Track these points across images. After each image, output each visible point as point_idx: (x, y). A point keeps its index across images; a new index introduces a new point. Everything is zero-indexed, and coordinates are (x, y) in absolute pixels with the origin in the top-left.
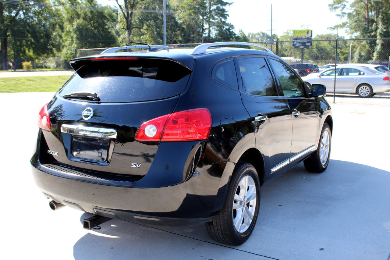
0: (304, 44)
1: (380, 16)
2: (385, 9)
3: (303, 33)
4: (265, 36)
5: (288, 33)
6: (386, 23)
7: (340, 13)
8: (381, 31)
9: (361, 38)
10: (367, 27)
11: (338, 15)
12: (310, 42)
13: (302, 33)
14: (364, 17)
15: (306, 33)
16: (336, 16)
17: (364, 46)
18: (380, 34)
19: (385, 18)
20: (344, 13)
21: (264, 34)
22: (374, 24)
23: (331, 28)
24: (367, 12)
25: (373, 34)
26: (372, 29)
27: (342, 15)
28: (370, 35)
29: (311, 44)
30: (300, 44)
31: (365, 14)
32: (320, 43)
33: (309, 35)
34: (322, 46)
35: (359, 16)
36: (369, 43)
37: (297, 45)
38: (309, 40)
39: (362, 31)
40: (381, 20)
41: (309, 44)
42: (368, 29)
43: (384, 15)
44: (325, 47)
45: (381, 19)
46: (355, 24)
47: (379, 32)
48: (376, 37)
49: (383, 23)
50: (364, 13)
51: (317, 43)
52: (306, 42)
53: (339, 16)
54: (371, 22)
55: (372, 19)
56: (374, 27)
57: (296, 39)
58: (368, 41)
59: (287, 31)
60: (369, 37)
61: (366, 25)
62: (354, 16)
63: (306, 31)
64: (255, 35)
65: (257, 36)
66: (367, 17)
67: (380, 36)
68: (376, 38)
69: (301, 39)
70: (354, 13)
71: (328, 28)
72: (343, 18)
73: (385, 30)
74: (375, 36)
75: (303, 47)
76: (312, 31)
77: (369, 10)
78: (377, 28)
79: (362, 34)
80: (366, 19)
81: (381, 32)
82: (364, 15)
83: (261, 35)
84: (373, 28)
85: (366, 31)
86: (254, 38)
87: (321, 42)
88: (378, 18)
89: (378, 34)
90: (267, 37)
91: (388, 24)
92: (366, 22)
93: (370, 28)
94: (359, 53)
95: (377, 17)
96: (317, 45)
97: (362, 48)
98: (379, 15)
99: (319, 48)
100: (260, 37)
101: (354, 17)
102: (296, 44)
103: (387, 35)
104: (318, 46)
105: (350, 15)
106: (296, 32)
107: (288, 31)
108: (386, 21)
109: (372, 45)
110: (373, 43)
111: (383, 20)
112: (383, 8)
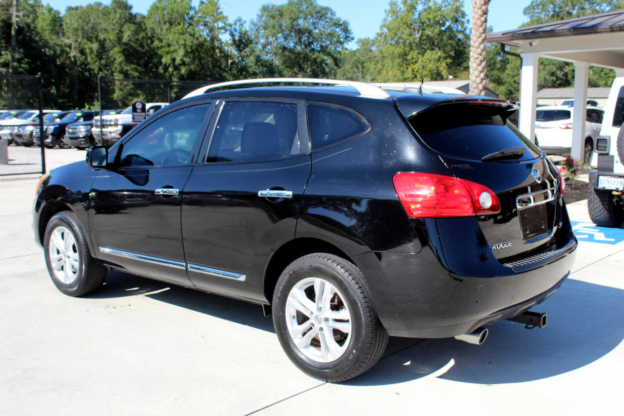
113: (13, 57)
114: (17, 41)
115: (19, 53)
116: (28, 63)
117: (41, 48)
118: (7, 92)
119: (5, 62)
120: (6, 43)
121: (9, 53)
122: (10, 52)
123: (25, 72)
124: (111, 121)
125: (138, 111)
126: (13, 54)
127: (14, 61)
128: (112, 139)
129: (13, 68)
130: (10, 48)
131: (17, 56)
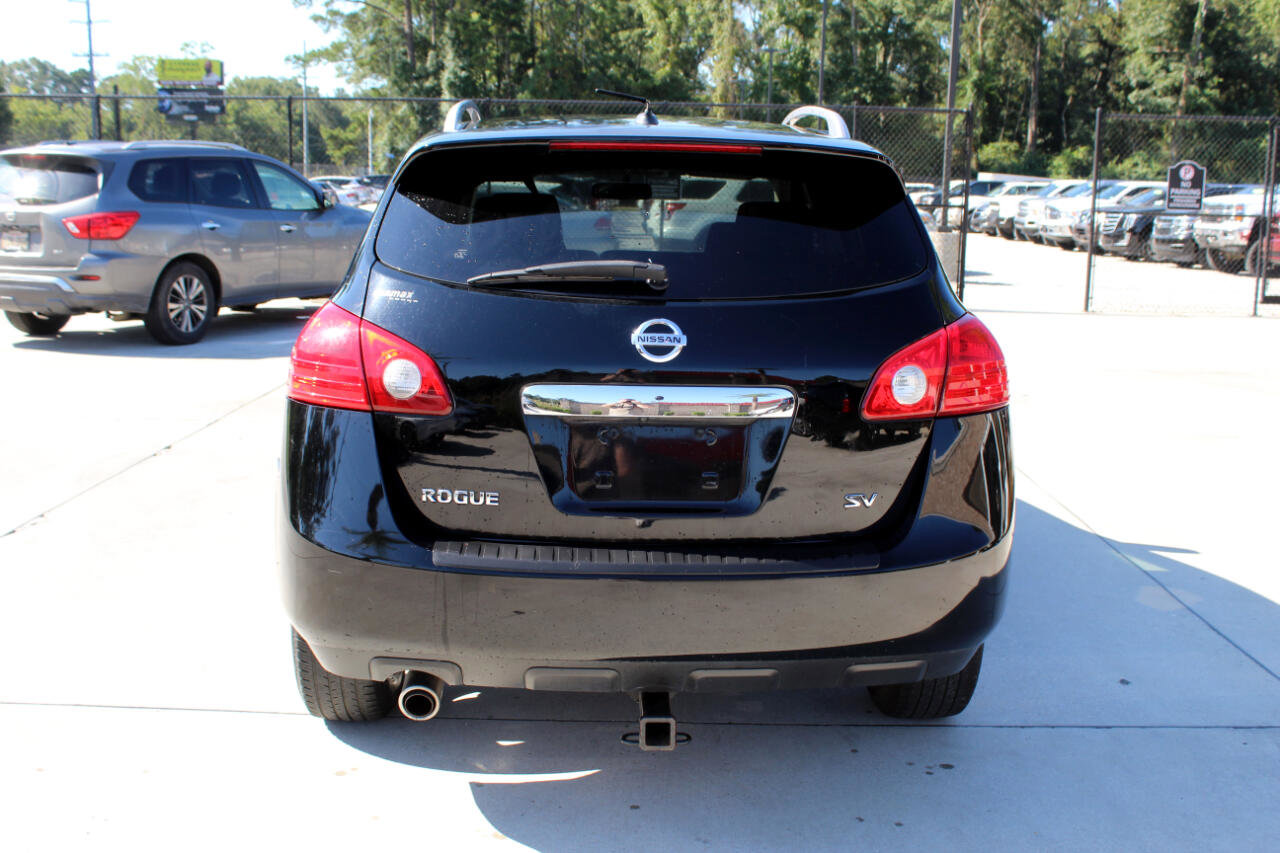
0: (197, 107)
1: (447, 30)
2: (461, 11)
3: (192, 70)
4: (50, 74)
5: (136, 69)
6: (465, 53)
7: (323, 12)
8: (452, 77)
9: (395, 96)
10: (409, 60)
11: (317, 19)
12: (219, 103)
13: (188, 70)
14: (400, 31)
15: (204, 72)
16: (312, 21)
17: (403, 120)
18: (451, 85)
19: (462, 38)
20: (335, 13)
21: (44, 67)
22: (431, 53)
23: (298, 58)
24: (406, 13)
25: (428, 84)
26: (425, 69)
27: (329, 17)
28: (421, 86)
29: (223, 110)
30: (186, 108)
31: (400, 19)
32: (246, 107)
33: (215, 77)
34: (254, 114)
35: (380, 24)
36: (418, 112)
37: (176, 110)
38: (214, 97)
39: (396, 73)
40: (450, 42)
41: (216, 109)
42: (413, 67)
43: (460, 27)
44: (263, 120)
45: (449, 38)
46: (371, 49)
47: (449, 78)
48: (439, 93)
49: (456, 51)
50: (398, 16)
51: (237, 107)
52: (206, 101)
53: (320, 23)
54: (420, 46)
55: (421, 37)
56: (430, 62)
57: (170, 91)
58: (415, 105)
59: (134, 61)
60: (417, 92)
61: (405, 54)
62: (365, 25)
63: (202, 66)
64: (11, 71)
65: (17, 73)
66: (407, 30)
67: (451, 93)
68: (437, 99)
69: (184, 90)
70: (367, 16)
71: (288, 59)
72: (332, 29)
73: (463, 74)
74: (436, 91)
75: (193, 118)
76: (222, 65)
77: (414, 11)
78: (441, 67)
79: (395, 83)
80: (404, 36)
81: (453, 80)
82: (400, 22)
83: (36, 70)
84: (428, 64)
85: (406, 73)
86: (8, 80)
87: (250, 103)
88: (442, 37)
89: (444, 85)
90: (58, 78)
91: (471, 55)
92: (404, 45)
93: (418, 65)
94: (388, 143)
95: (438, 33)
96: (237, 113)
97: (396, 127)
98: (442, 25)
99: (246, 123)
100: (32, 76)
101: (365, 28)
102: (171, 107)
103: (470, 90)
104: (241, 115)
105: (354, 20)
106: (168, 66)
107: (138, 62)
108: (466, 47)
109: (428, 119)
110: (430, 114)
111: (457, 42)
112: (453, 5)
113: (1190, 75)
114: (1204, 38)
115: (1204, 65)
116: (1220, 86)
117: (1250, 53)
118: (1169, 146)
119: (1173, 85)
120: (1180, 46)
121: (1184, 67)
122: (1186, 64)
123: (1212, 107)
124: (1229, 208)
125: (1183, 184)
126: (1191, 69)
127: (1192, 83)
128: (1226, 246)
129: (1189, 97)
130: (1187, 56)
131: (1199, 72)
